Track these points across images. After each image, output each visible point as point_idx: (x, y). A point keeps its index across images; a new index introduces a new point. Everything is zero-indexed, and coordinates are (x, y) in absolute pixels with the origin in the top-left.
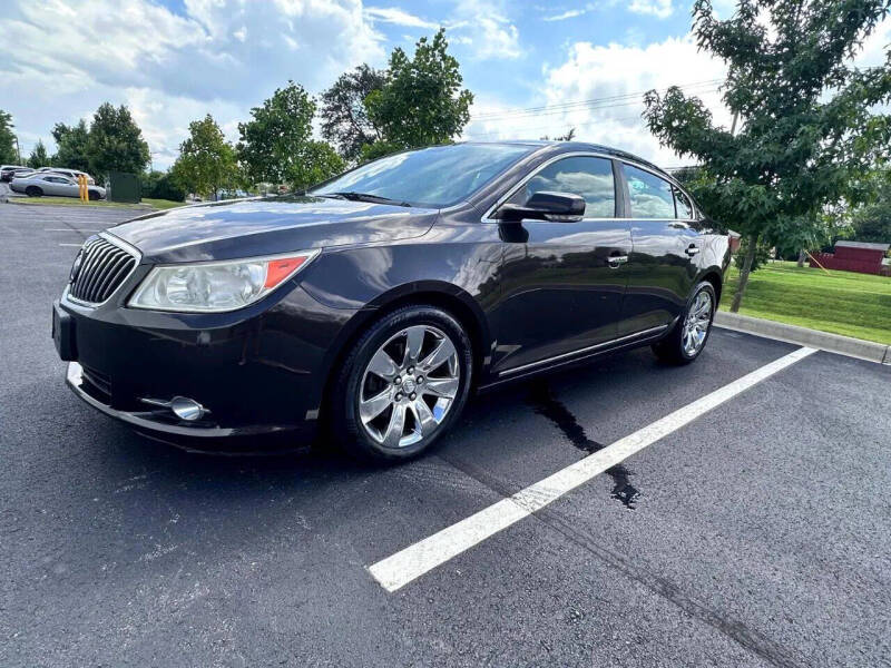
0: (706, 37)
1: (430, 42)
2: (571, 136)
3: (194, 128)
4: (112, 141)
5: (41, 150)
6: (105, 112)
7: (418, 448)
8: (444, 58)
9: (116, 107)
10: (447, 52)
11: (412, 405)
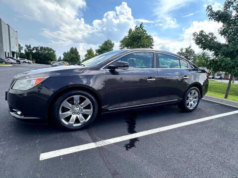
0: (211, 16)
1: (139, 26)
2: (190, 47)
3: (88, 51)
4: (73, 55)
5: (60, 58)
6: (72, 49)
7: (80, 127)
8: (143, 30)
9: (74, 48)
10: (143, 28)
11: (78, 116)
